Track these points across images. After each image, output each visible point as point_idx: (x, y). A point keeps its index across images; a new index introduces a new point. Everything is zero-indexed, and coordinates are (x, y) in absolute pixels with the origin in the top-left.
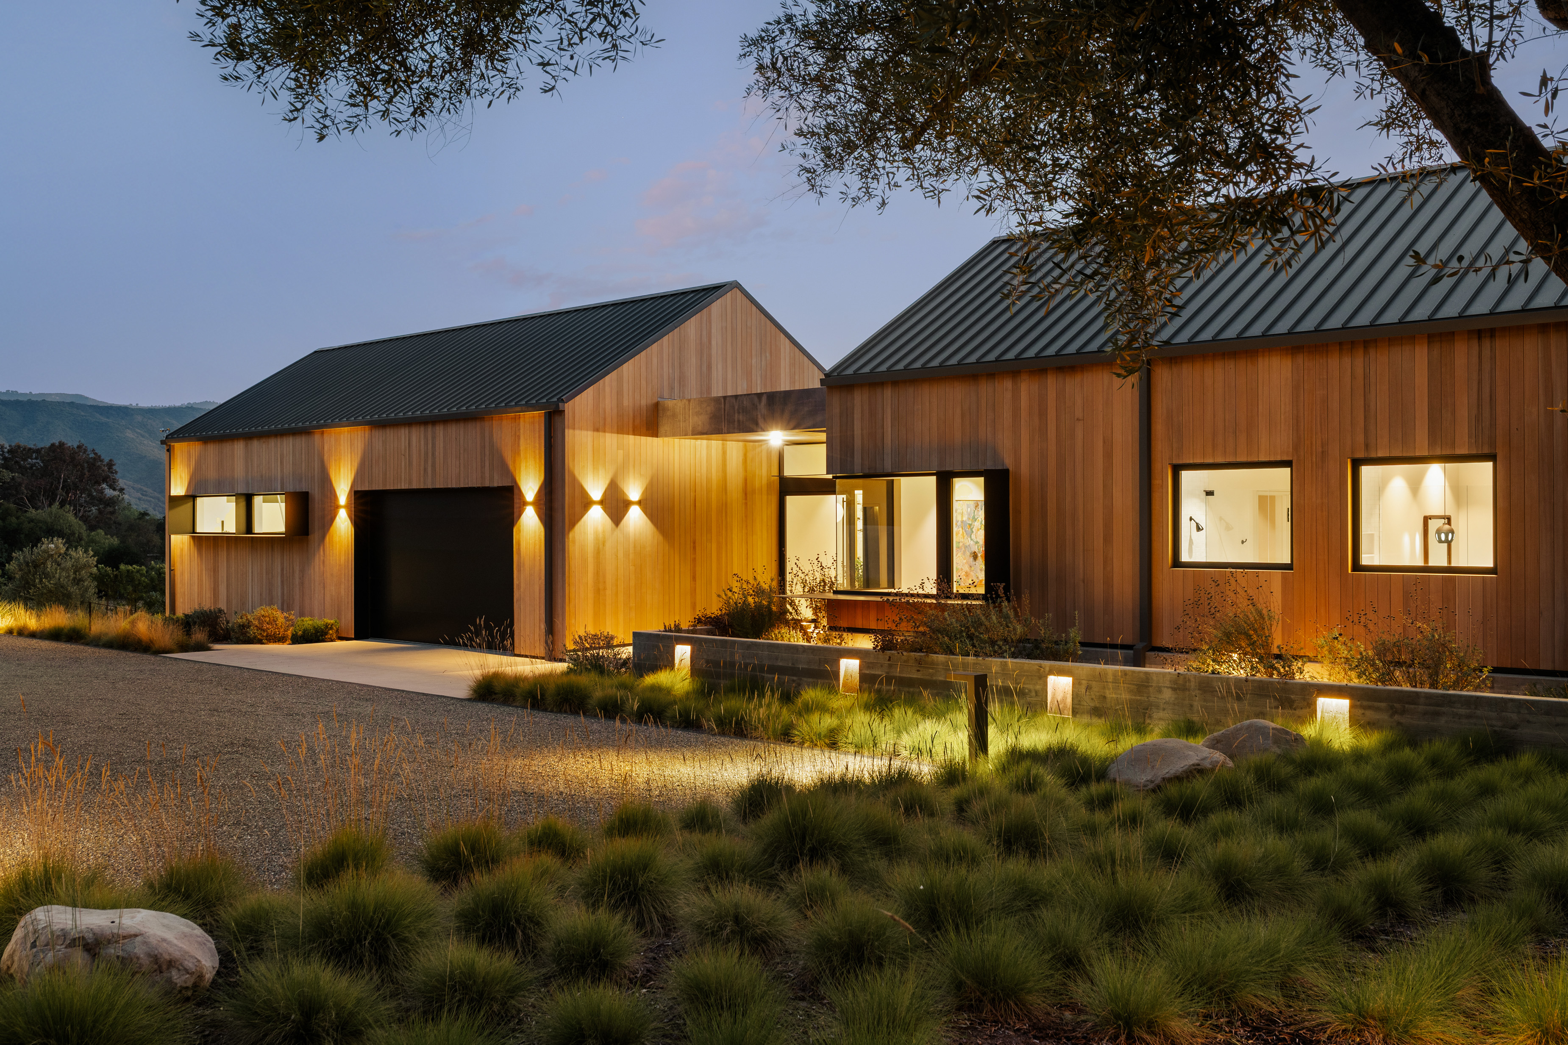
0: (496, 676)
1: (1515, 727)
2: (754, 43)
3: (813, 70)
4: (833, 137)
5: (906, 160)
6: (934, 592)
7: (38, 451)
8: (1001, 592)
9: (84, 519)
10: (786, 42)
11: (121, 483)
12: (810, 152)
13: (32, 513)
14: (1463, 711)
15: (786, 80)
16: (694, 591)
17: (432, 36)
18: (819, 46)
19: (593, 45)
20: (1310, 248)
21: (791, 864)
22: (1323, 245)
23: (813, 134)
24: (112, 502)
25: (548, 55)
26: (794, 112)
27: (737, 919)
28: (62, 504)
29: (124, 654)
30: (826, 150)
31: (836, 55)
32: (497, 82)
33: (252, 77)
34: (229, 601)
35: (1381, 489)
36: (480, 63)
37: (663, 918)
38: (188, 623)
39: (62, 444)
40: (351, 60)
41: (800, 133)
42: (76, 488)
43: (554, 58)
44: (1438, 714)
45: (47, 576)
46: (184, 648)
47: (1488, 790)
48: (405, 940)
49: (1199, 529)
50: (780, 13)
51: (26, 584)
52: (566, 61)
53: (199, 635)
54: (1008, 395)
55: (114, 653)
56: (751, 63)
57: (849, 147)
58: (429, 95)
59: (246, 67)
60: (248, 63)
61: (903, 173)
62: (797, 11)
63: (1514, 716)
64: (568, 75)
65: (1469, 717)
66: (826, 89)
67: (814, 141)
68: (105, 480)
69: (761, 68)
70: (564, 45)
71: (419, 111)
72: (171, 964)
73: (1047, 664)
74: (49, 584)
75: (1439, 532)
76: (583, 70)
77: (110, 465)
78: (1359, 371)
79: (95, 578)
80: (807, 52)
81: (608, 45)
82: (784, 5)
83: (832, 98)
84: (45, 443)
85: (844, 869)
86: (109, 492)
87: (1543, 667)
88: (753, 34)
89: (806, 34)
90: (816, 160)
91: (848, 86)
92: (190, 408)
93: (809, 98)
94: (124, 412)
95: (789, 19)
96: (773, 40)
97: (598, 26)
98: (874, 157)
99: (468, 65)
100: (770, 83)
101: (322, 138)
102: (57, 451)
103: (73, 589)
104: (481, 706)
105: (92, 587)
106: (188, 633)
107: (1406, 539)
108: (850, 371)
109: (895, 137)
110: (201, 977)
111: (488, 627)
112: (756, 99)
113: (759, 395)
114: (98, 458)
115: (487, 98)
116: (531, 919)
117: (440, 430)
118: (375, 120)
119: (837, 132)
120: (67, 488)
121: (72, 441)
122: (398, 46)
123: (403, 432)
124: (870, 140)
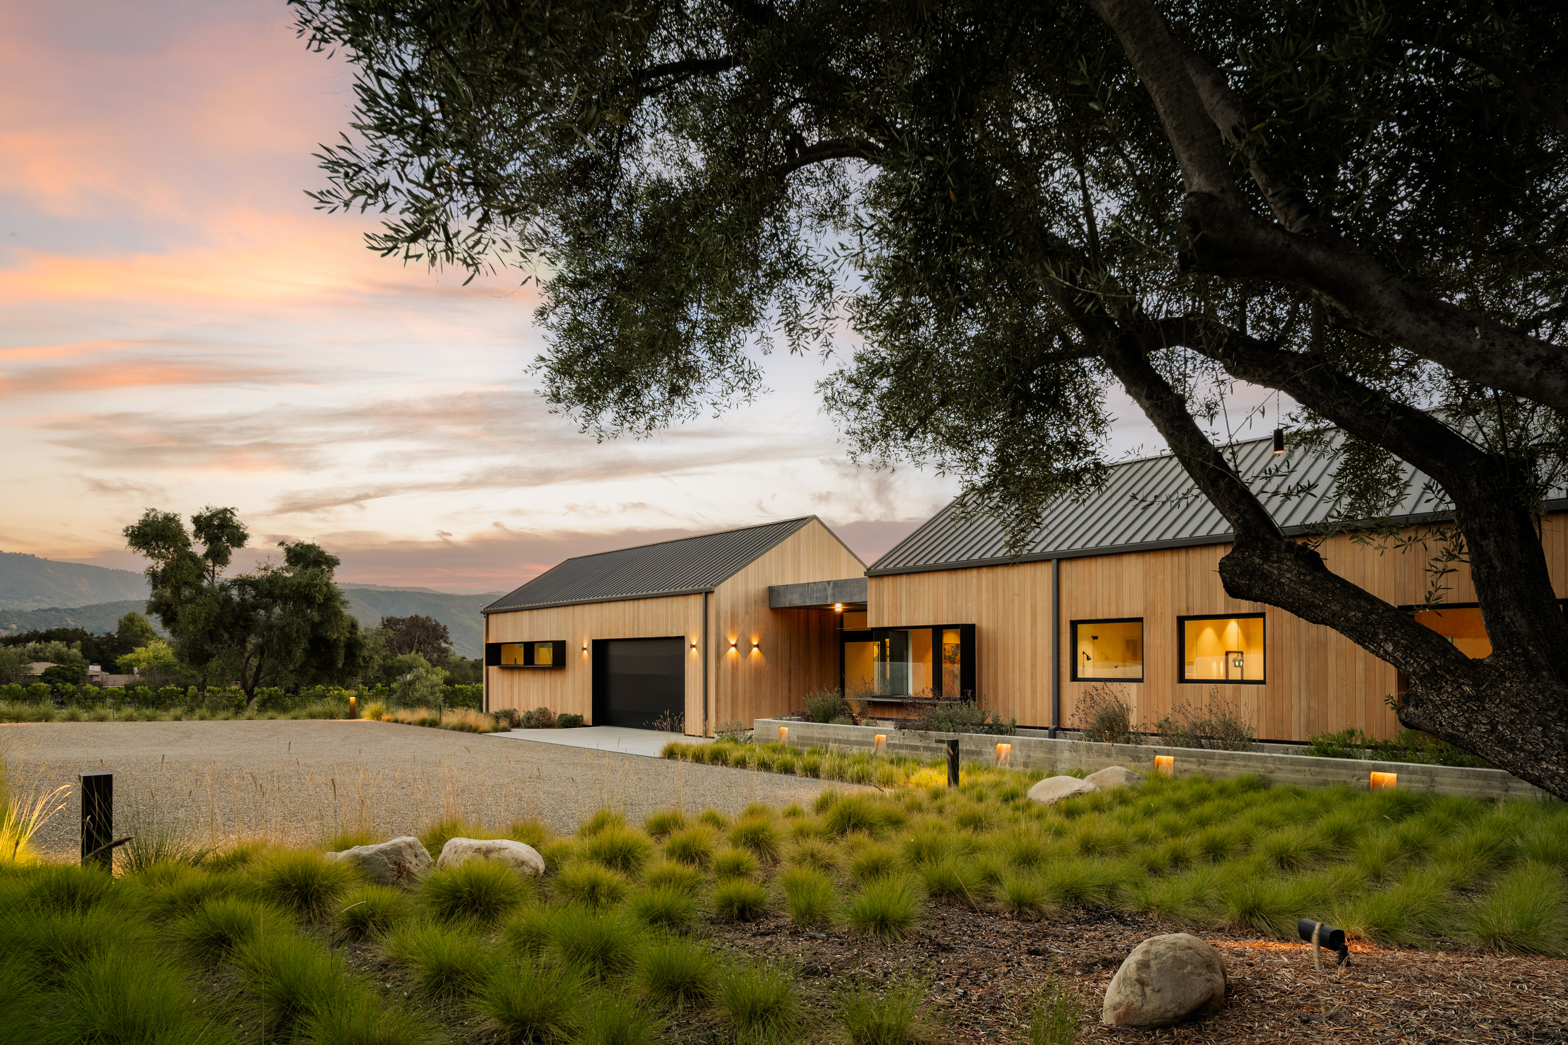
0: (676, 745)
1: (1272, 772)
2: (821, 385)
3: (854, 399)
4: (866, 434)
5: (906, 447)
6: (931, 696)
7: (403, 621)
8: (969, 694)
9: (430, 660)
10: (840, 385)
11: (451, 640)
12: (854, 443)
13: (400, 657)
14: (1241, 763)
15: (839, 405)
16: (789, 698)
17: (654, 387)
18: (857, 386)
19: (739, 394)
20: (1096, 495)
21: (842, 832)
22: (1103, 493)
23: (855, 433)
24: (446, 651)
25: (716, 400)
26: (844, 421)
27: (812, 856)
28: (417, 652)
29: (462, 733)
30: (862, 441)
31: (868, 390)
32: (687, 410)
33: (564, 411)
34: (519, 705)
35: (1198, 635)
36: (678, 400)
37: (772, 856)
38: (497, 717)
39: (417, 616)
40: (616, 402)
41: (848, 433)
42: (425, 642)
43: (719, 401)
44: (1226, 765)
45: (416, 690)
46: (496, 730)
47: (1249, 805)
48: (639, 859)
49: (1088, 659)
50: (837, 370)
51: (405, 695)
52: (725, 402)
53: (504, 723)
54: (975, 581)
55: (457, 733)
56: (821, 396)
57: (874, 439)
58: (653, 419)
59: (561, 406)
60: (563, 405)
61: (904, 454)
62: (845, 368)
63: (1271, 766)
64: (726, 409)
65: (1245, 766)
66: (862, 409)
67: (855, 437)
68: (442, 637)
69: (826, 399)
70: (724, 394)
71: (649, 427)
72: (523, 863)
73: (996, 737)
74: (417, 695)
75: (1234, 661)
76: (734, 407)
77: (445, 628)
78: (1183, 565)
79: (442, 691)
80: (850, 390)
81: (746, 393)
82: (838, 365)
83: (865, 414)
84: (407, 615)
85: (871, 834)
86: (444, 645)
87: (1294, 739)
88: (822, 381)
89: (850, 380)
90: (856, 447)
91: (873, 407)
92: (489, 596)
93: (853, 413)
94: (450, 598)
95: (841, 372)
96: (833, 384)
97: (741, 384)
98: (888, 445)
99: (672, 403)
100: (831, 407)
101: (600, 442)
102: (414, 620)
103: (431, 698)
104: (667, 761)
105: (441, 697)
106: (497, 722)
107: (1214, 665)
108: (881, 567)
109: (900, 434)
110: (538, 871)
111: (671, 716)
112: (824, 414)
113: (829, 582)
114: (438, 625)
115: (682, 419)
116: (703, 852)
117: (642, 602)
118: (627, 432)
119: (869, 432)
120: (420, 643)
121: (423, 615)
122: (638, 395)
123: (620, 605)
124: (886, 436)
